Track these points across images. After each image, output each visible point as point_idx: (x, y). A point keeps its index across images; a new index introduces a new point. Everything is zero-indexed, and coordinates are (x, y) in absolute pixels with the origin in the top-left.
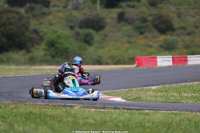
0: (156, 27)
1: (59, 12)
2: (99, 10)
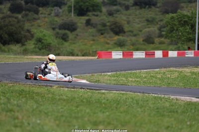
0: (112, 30)
1: (45, 17)
2: (73, 17)
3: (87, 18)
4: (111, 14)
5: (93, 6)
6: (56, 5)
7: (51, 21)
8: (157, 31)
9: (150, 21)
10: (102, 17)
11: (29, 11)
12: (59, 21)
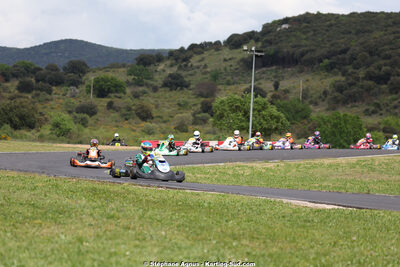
1: (59, 98)
2: (92, 99)
3: (108, 100)
4: (136, 96)
5: (116, 86)
6: (72, 85)
7: (66, 104)
8: (192, 118)
9: (182, 106)
10: (125, 100)
11: (41, 90)
12: (76, 103)
